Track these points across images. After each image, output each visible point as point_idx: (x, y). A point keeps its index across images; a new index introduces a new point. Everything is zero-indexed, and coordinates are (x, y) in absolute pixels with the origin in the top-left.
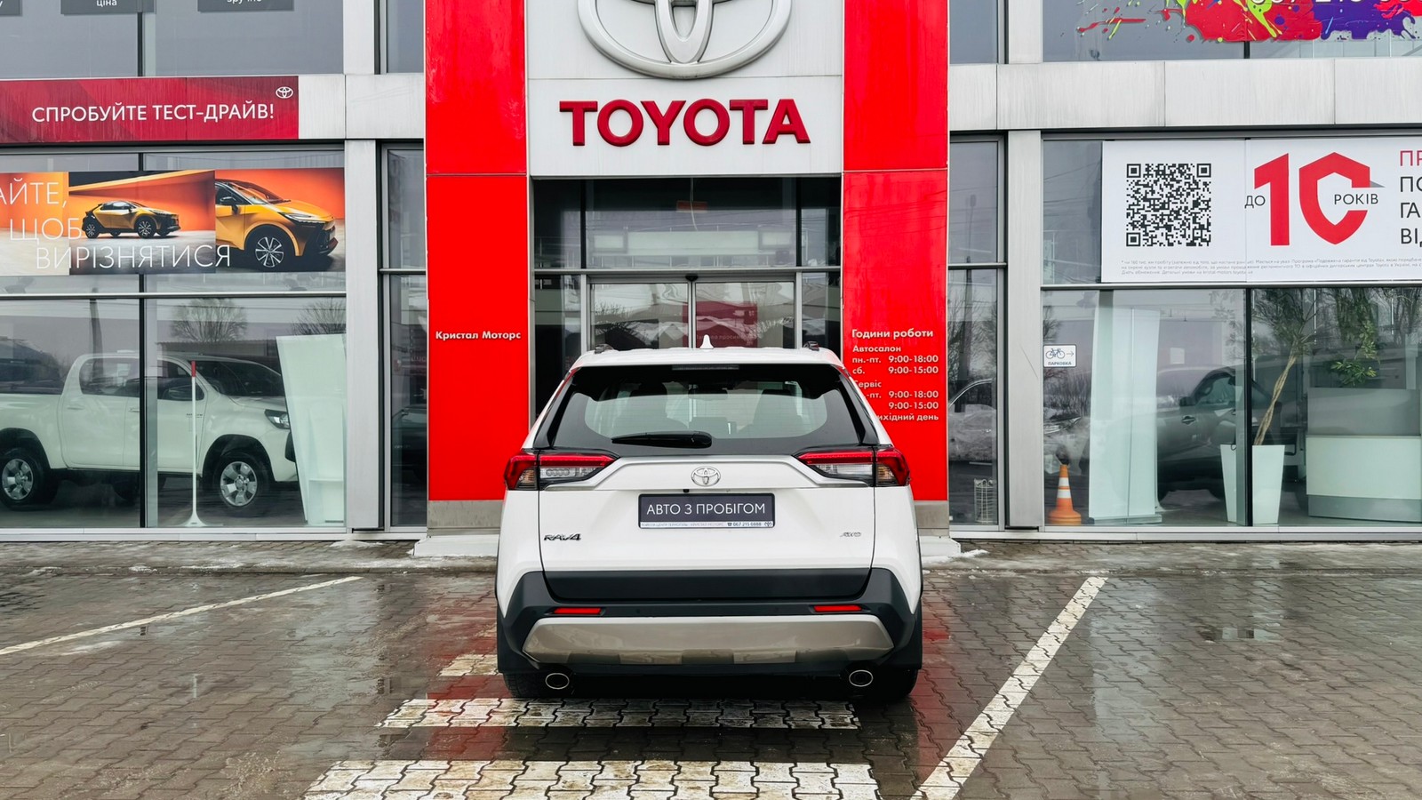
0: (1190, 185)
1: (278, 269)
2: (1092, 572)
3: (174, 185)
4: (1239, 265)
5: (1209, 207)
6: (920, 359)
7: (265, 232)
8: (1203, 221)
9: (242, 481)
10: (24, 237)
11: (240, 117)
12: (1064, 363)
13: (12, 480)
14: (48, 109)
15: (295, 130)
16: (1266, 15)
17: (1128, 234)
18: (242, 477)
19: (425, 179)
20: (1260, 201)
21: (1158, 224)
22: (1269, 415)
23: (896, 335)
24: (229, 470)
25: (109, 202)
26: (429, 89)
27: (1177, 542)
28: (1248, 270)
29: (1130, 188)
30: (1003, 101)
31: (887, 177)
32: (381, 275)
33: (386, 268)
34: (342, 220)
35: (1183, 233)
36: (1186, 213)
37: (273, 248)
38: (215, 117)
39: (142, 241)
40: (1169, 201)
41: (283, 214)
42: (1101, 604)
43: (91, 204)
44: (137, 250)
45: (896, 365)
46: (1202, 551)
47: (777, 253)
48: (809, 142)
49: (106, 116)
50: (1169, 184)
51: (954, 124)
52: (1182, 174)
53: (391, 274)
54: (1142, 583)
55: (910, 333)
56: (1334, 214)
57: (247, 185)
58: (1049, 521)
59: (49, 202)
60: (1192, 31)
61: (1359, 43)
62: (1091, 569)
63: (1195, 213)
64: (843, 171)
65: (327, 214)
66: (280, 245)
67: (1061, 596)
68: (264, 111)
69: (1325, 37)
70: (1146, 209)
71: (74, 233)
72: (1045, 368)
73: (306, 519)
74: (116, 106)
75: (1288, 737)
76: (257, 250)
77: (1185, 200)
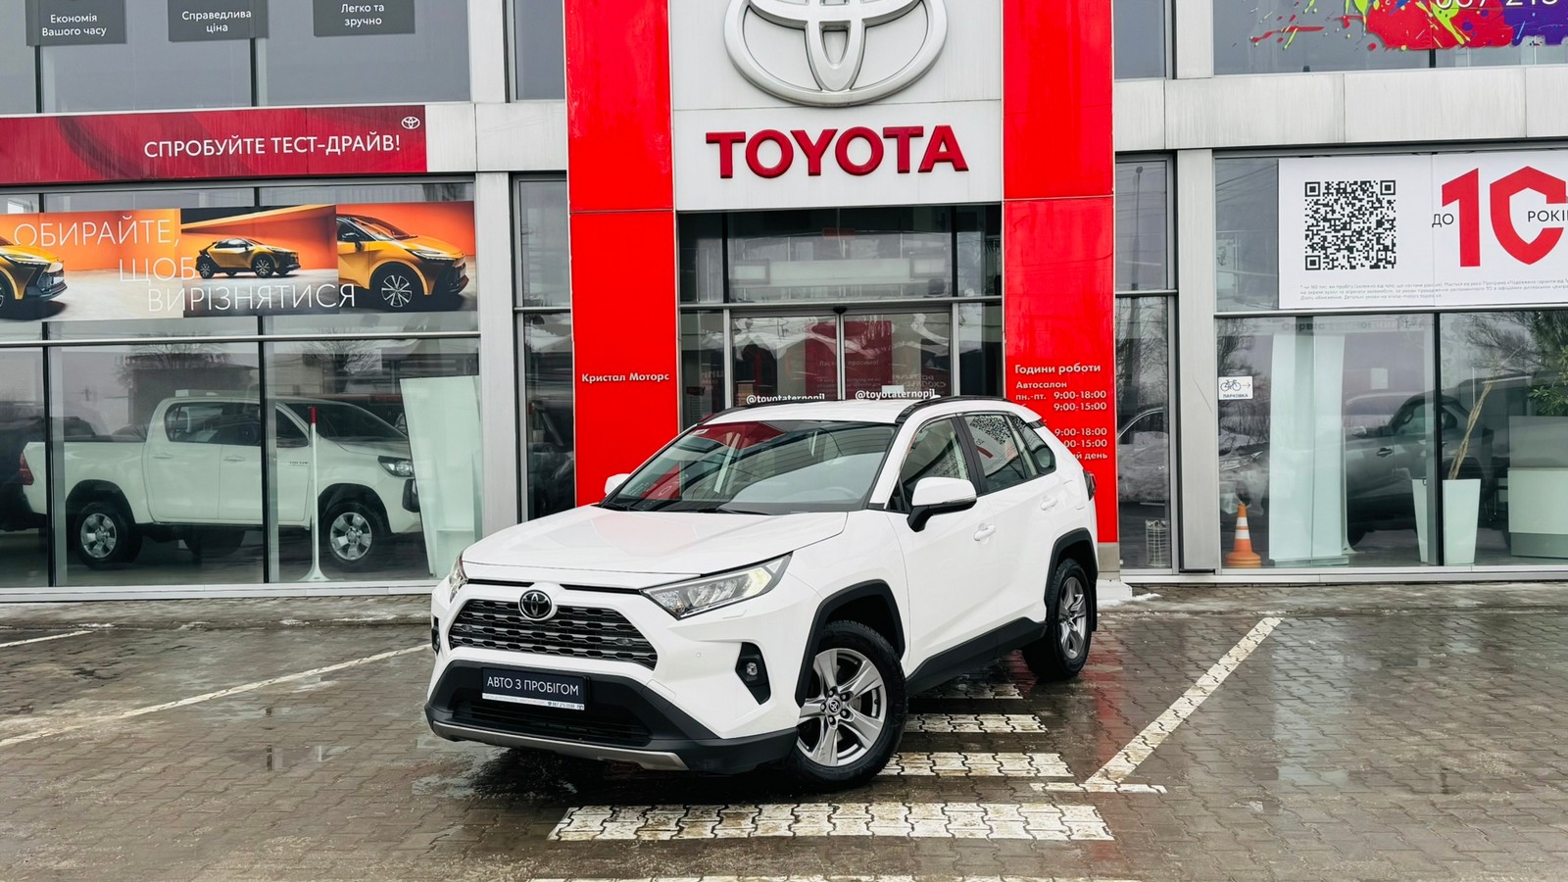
0: (1373, 203)
1: (406, 309)
2: (1268, 613)
3: (292, 221)
4: (1428, 288)
6: (1088, 395)
7: (391, 269)
8: (1388, 242)
9: (354, 533)
10: (134, 279)
11: (364, 149)
12: (1240, 396)
13: (92, 537)
14: (161, 143)
15: (424, 163)
16: (1454, 21)
17: (1307, 257)
18: (354, 529)
19: (569, 216)
20: (1448, 219)
21: (1339, 245)
22: (1464, 446)
23: (1062, 370)
24: (340, 522)
25: (224, 239)
26: (571, 124)
27: (1363, 584)
28: (1437, 293)
29: (1308, 207)
30: (1172, 119)
31: (1050, 204)
32: (515, 313)
33: (520, 307)
34: (473, 256)
35: (1366, 255)
36: (1369, 233)
37: (400, 287)
38: (337, 150)
39: (260, 281)
40: (1351, 221)
41: (410, 251)
42: (1274, 640)
43: (204, 242)
44: (255, 290)
45: (1062, 401)
46: (1387, 592)
47: (931, 281)
48: (967, 169)
49: (222, 150)
50: (1350, 203)
51: (1119, 145)
52: (1364, 191)
53: (525, 312)
54: (1319, 622)
55: (1077, 368)
56: (1528, 232)
57: (371, 220)
58: (1226, 563)
59: (160, 241)
60: (1374, 39)
61: (1554, 48)
62: (1268, 609)
63: (1379, 234)
64: (1003, 199)
65: (456, 250)
66: (408, 284)
67: (1235, 634)
68: (390, 142)
69: (1517, 43)
70: (1327, 230)
71: (188, 274)
72: (1219, 401)
73: (431, 572)
74: (233, 140)
75: (1421, 734)
76: (383, 289)
77: (1368, 219)
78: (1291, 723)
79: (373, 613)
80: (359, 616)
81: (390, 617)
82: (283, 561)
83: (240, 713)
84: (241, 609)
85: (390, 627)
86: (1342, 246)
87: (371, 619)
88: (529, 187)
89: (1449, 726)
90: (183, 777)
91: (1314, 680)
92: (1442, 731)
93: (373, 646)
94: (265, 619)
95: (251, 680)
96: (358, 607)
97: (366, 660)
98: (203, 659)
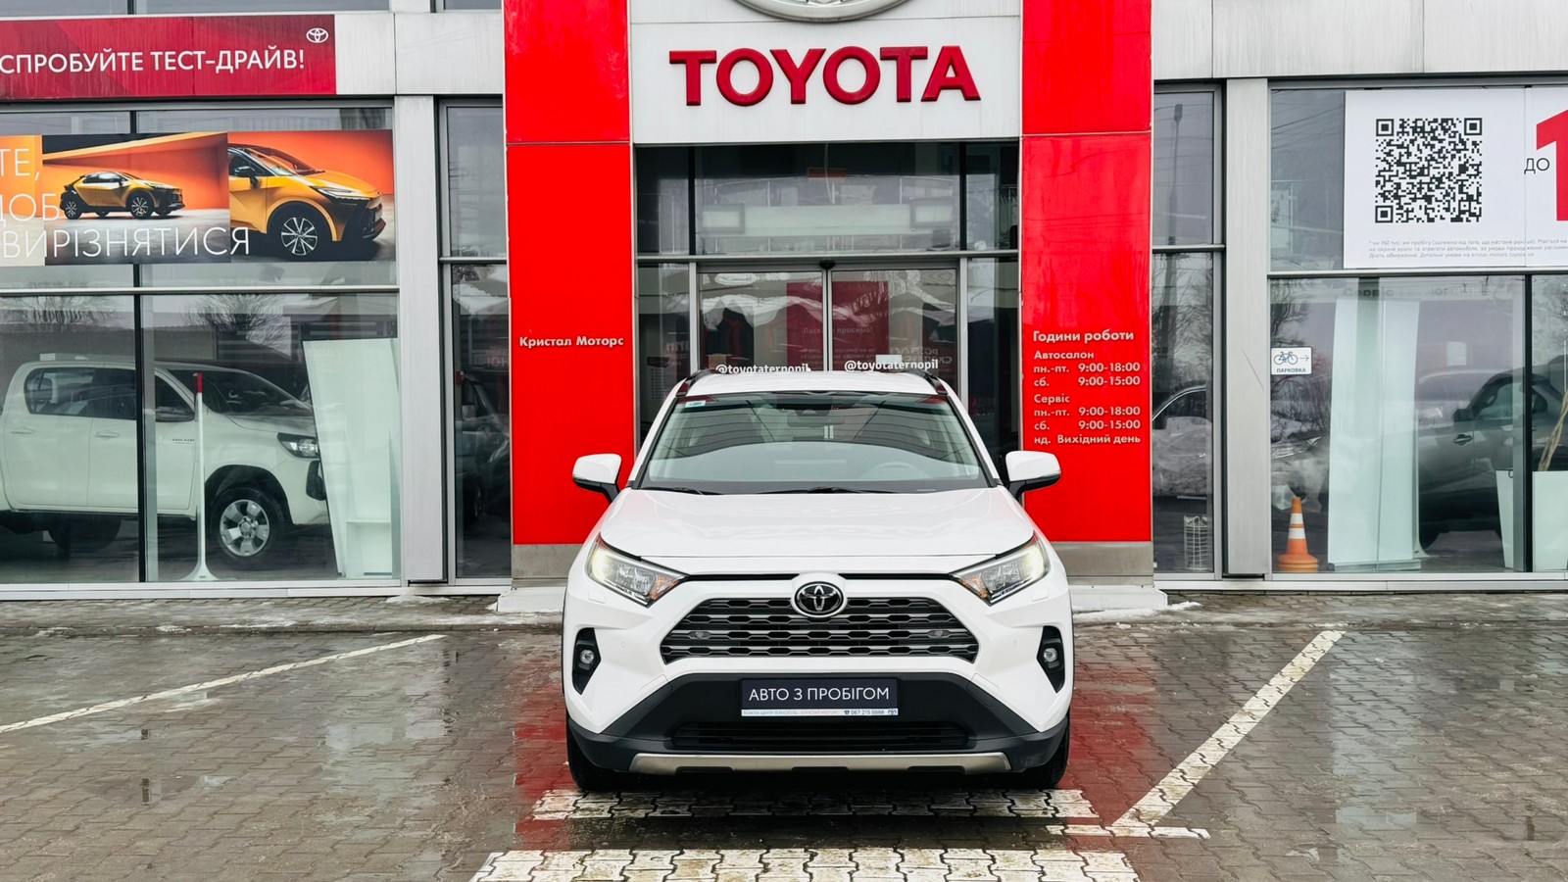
0: (1456, 145)
1: (312, 257)
2: (1327, 625)
3: (174, 152)
4: (1517, 245)
5: (1479, 173)
6: (1118, 367)
7: (292, 211)
8: (1472, 191)
9: (248, 525)
11: (261, 67)
12: (1296, 370)
14: (19, 57)
15: (332, 83)
17: (1377, 207)
18: (248, 519)
19: (506, 148)
21: (1415, 194)
22: (1557, 432)
23: (1088, 337)
24: (232, 511)
25: (94, 173)
26: (508, 37)
27: (1437, 592)
28: (1528, 252)
29: (1380, 149)
30: (1221, 41)
31: (1076, 142)
32: (441, 264)
33: (447, 257)
34: (390, 195)
35: (1446, 206)
36: (1450, 180)
37: (303, 231)
38: (229, 67)
39: (136, 223)
41: (316, 189)
42: (1335, 657)
43: (71, 176)
44: (131, 233)
45: (1088, 375)
46: (1465, 603)
47: (935, 232)
48: (978, 99)
49: (91, 65)
50: (1429, 144)
51: (1158, 72)
52: (1445, 131)
53: (453, 263)
54: (1386, 636)
55: (1106, 335)
57: (269, 152)
58: (1278, 567)
59: (17, 174)
62: (1327, 621)
63: (1462, 181)
64: (1021, 135)
65: (371, 188)
66: (313, 228)
67: (1289, 650)
68: (292, 59)
70: (1400, 175)
71: (51, 213)
72: (1272, 376)
73: (340, 571)
74: (105, 53)
75: (1511, 769)
76: (283, 234)
77: (1449, 164)
78: (1356, 756)
79: (268, 618)
80: (251, 622)
81: (288, 624)
82: (162, 558)
83: (103, 736)
84: (111, 613)
85: (288, 636)
86: (1418, 195)
87: (265, 626)
88: (458, 115)
89: (1544, 760)
90: (26, 812)
91: (1383, 705)
92: (1535, 766)
93: (265, 658)
94: (139, 625)
95: (118, 696)
96: (251, 612)
97: (256, 674)
98: (61, 672)
